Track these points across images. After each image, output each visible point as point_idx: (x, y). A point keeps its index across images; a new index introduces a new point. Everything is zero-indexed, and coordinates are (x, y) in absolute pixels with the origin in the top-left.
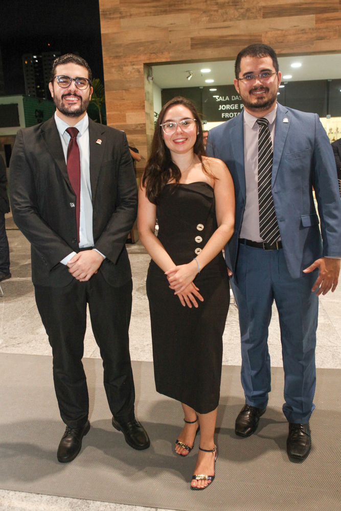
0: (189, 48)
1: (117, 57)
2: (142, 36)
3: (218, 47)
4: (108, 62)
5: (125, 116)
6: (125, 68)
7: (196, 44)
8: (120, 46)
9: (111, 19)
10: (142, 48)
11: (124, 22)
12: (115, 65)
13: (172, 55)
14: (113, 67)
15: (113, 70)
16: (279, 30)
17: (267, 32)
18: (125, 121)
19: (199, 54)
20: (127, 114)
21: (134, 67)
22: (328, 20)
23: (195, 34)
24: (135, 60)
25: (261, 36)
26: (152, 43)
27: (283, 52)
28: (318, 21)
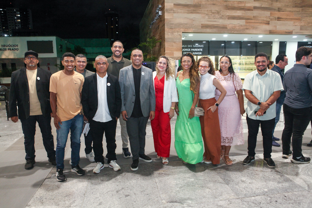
0: (201, 28)
1: (171, 28)
2: (182, 21)
3: (211, 28)
4: (167, 30)
5: (173, 53)
6: (174, 33)
7: (203, 27)
8: (173, 24)
9: (169, 13)
10: (182, 26)
11: (175, 15)
12: (170, 31)
13: (194, 30)
14: (169, 32)
15: (169, 34)
16: (233, 24)
17: (229, 25)
18: (173, 55)
19: (204, 30)
20: (174, 52)
21: (178, 33)
22: (249, 22)
23: (203, 23)
24: (179, 30)
25: (227, 26)
26: (186, 24)
27: (234, 32)
28: (246, 22)
